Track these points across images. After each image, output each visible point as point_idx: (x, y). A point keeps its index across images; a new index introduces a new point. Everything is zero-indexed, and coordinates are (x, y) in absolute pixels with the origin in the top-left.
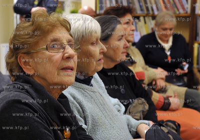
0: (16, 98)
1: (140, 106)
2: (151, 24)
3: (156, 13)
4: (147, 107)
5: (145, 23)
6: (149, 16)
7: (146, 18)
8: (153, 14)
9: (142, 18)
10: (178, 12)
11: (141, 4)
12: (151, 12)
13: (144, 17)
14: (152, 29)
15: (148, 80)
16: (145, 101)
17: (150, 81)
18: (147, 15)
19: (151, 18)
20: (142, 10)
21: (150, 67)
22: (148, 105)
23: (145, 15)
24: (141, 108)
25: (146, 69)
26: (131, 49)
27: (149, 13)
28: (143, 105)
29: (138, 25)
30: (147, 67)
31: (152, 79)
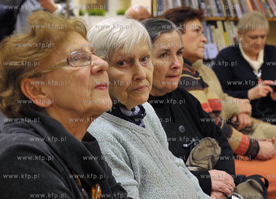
0: (21, 143)
1: (209, 149)
2: (233, 32)
3: (240, 16)
4: (219, 151)
5: (225, 30)
6: (230, 21)
7: (226, 24)
8: (236, 17)
9: (219, 24)
10: (271, 16)
11: (218, 3)
12: (232, 15)
13: (223, 22)
14: (235, 39)
15: (227, 115)
16: (215, 142)
17: (230, 117)
18: (227, 19)
19: (232, 23)
20: (219, 11)
21: (230, 95)
22: (220, 148)
23: (223, 19)
24: (209, 152)
25: (224, 99)
26: (202, 70)
27: (231, 17)
28: (212, 149)
29: (213, 34)
30: (226, 95)
31: (233, 112)
